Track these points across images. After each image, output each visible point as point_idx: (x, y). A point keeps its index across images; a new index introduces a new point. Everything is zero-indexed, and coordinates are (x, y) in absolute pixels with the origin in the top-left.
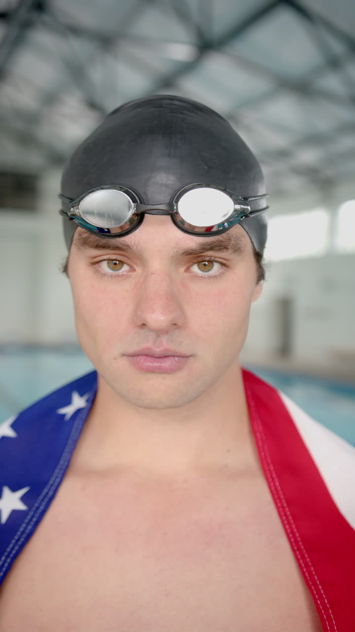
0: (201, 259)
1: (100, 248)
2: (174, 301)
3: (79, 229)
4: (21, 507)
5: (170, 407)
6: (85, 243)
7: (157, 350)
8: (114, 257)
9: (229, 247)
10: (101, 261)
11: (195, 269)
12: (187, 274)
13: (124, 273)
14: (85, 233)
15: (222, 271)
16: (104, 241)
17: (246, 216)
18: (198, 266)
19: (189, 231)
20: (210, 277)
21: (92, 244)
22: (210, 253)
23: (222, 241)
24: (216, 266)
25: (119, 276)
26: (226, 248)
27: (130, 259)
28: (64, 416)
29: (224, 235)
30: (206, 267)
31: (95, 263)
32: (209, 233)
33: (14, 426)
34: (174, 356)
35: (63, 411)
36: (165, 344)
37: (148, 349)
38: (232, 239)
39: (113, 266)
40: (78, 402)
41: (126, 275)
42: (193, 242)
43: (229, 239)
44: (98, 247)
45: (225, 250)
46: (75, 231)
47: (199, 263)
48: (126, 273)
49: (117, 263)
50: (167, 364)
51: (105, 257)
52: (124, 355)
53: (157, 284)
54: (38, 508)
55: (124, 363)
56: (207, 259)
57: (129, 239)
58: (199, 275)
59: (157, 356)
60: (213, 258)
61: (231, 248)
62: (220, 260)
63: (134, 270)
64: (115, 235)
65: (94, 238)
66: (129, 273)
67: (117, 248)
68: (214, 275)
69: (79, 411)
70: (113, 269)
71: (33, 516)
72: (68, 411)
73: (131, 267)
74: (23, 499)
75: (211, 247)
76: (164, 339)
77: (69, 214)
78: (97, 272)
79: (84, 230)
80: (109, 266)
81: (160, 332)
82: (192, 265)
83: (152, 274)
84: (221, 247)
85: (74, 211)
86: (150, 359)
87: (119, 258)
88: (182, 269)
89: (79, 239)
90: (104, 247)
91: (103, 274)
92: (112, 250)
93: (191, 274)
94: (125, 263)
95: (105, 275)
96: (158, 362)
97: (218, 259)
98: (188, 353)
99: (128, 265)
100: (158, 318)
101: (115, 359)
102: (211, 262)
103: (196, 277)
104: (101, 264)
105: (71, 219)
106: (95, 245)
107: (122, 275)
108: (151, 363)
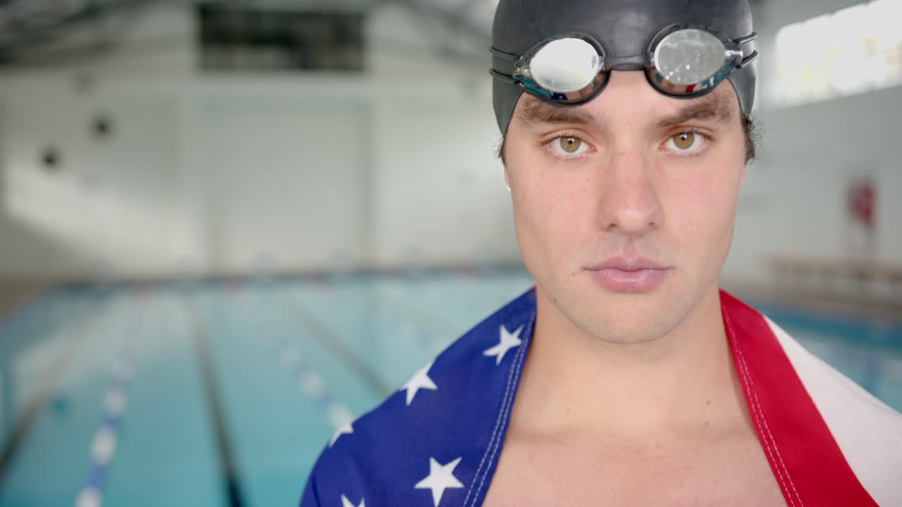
0: (680, 130)
1: (555, 122)
2: (649, 191)
3: (525, 96)
4: (456, 484)
5: (645, 341)
6: (534, 115)
7: (629, 262)
8: (571, 133)
9: (717, 112)
10: (554, 139)
11: (671, 145)
12: (662, 153)
13: (583, 155)
14: (535, 101)
15: (705, 146)
16: (559, 111)
17: (738, 67)
18: (675, 141)
19: (669, 92)
20: (692, 156)
21: (544, 116)
22: (692, 122)
23: (708, 104)
24: (698, 140)
25: (575, 159)
26: (713, 114)
27: (589, 134)
28: (494, 358)
29: (710, 95)
30: (685, 141)
31: (546, 142)
32: (690, 93)
33: (432, 374)
34: (648, 269)
35: (490, 352)
36: (639, 252)
37: (618, 259)
38: (721, 100)
39: (567, 144)
40: (509, 339)
41: (585, 157)
42: (671, 107)
43: (716, 101)
44: (551, 119)
45: (711, 117)
46: (519, 98)
47: (675, 136)
48: (586, 155)
49: (573, 140)
50: (641, 278)
51: (560, 133)
52: (585, 269)
53: (628, 169)
54: (477, 485)
55: (585, 280)
56: (688, 129)
57: (591, 107)
58: (677, 153)
59: (629, 269)
60: (695, 129)
61: (718, 114)
62: (704, 131)
63: (595, 150)
64: (575, 101)
65: (546, 107)
66: (590, 155)
67: (576, 120)
68: (696, 152)
69: (512, 351)
70: (567, 150)
71: (472, 496)
72: (499, 351)
73: (591, 145)
74: (456, 473)
75: (695, 113)
76: (638, 244)
77: (514, 75)
78: (548, 154)
79: (532, 97)
80: (562, 146)
81: (633, 235)
82: (667, 140)
83: (622, 154)
84: (705, 112)
85: (521, 72)
86: (619, 273)
87: (577, 134)
88: (656, 145)
89: (526, 110)
90: (559, 119)
91: (556, 157)
92: (571, 122)
93: (668, 153)
94: (584, 141)
95: (557, 158)
96: (630, 278)
97: (700, 130)
98: (667, 264)
99: (586, 142)
100: (631, 215)
101: (573, 274)
102: (690, 134)
103: (673, 156)
104: (552, 143)
105: (518, 82)
106: (548, 118)
107: (581, 158)
108: (621, 279)
